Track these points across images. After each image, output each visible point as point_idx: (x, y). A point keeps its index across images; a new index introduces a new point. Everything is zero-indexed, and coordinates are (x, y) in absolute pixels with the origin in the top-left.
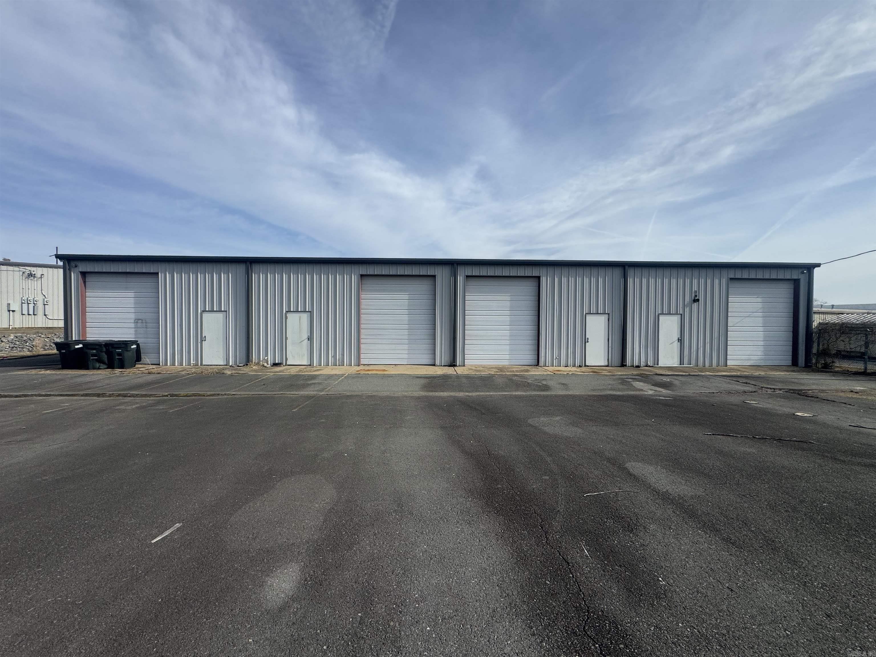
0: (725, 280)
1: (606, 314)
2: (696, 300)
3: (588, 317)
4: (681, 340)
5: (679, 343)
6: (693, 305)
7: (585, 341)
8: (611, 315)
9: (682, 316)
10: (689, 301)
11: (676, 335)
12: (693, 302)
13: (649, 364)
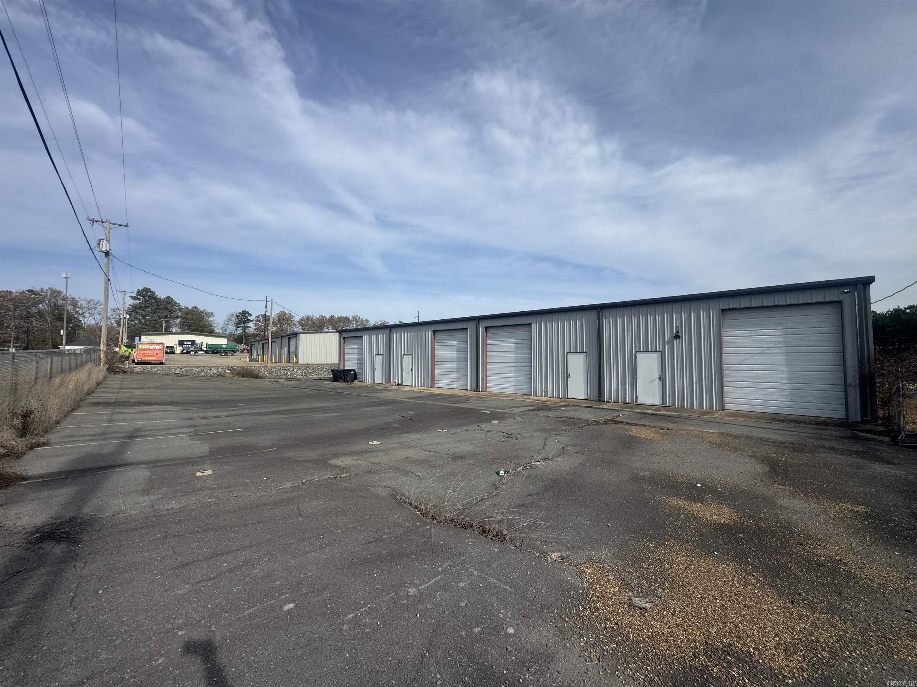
0: (716, 313)
1: (584, 352)
2: (677, 337)
3: (570, 356)
4: (662, 378)
5: (660, 382)
6: (675, 341)
7: (567, 376)
8: (589, 353)
9: (663, 353)
10: (670, 337)
11: (656, 373)
12: (674, 338)
13: (627, 401)
